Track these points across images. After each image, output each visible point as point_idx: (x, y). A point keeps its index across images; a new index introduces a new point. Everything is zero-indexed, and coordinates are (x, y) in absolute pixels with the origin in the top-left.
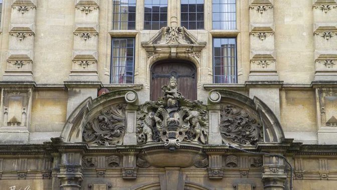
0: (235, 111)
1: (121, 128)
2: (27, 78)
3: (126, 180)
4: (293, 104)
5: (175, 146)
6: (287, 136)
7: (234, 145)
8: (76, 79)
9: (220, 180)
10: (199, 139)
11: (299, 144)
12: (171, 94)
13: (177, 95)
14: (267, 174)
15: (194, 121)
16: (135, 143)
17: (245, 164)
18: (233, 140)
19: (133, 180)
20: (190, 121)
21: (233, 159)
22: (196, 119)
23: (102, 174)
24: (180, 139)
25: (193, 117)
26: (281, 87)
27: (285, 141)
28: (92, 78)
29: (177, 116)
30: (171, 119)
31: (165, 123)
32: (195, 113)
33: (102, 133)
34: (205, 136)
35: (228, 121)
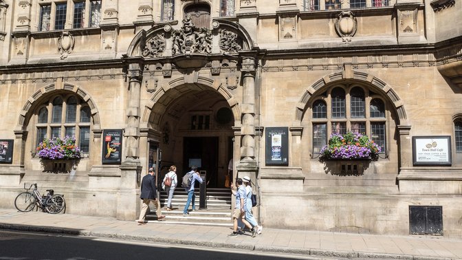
0: (228, 32)
1: (163, 47)
2: (114, 22)
3: (165, 77)
4: (265, 26)
5: (189, 55)
6: (256, 46)
7: (226, 53)
8: (140, 20)
9: (218, 74)
10: (206, 51)
11: (264, 51)
12: (188, 24)
13: (191, 25)
14: (244, 68)
15: (202, 40)
16: (171, 55)
17: (233, 64)
18: (226, 50)
19: (170, 77)
20: (200, 39)
21: (226, 61)
22: (203, 39)
23: (152, 74)
24: (193, 51)
25: (201, 38)
26: (259, 17)
27: (254, 49)
28: (148, 19)
29: (192, 37)
30: (188, 39)
31: (184, 42)
32: (203, 35)
33: (152, 50)
34: (210, 49)
35: (224, 39)
